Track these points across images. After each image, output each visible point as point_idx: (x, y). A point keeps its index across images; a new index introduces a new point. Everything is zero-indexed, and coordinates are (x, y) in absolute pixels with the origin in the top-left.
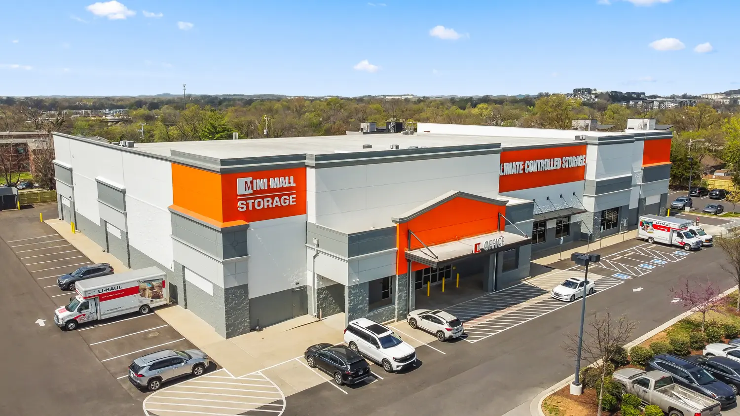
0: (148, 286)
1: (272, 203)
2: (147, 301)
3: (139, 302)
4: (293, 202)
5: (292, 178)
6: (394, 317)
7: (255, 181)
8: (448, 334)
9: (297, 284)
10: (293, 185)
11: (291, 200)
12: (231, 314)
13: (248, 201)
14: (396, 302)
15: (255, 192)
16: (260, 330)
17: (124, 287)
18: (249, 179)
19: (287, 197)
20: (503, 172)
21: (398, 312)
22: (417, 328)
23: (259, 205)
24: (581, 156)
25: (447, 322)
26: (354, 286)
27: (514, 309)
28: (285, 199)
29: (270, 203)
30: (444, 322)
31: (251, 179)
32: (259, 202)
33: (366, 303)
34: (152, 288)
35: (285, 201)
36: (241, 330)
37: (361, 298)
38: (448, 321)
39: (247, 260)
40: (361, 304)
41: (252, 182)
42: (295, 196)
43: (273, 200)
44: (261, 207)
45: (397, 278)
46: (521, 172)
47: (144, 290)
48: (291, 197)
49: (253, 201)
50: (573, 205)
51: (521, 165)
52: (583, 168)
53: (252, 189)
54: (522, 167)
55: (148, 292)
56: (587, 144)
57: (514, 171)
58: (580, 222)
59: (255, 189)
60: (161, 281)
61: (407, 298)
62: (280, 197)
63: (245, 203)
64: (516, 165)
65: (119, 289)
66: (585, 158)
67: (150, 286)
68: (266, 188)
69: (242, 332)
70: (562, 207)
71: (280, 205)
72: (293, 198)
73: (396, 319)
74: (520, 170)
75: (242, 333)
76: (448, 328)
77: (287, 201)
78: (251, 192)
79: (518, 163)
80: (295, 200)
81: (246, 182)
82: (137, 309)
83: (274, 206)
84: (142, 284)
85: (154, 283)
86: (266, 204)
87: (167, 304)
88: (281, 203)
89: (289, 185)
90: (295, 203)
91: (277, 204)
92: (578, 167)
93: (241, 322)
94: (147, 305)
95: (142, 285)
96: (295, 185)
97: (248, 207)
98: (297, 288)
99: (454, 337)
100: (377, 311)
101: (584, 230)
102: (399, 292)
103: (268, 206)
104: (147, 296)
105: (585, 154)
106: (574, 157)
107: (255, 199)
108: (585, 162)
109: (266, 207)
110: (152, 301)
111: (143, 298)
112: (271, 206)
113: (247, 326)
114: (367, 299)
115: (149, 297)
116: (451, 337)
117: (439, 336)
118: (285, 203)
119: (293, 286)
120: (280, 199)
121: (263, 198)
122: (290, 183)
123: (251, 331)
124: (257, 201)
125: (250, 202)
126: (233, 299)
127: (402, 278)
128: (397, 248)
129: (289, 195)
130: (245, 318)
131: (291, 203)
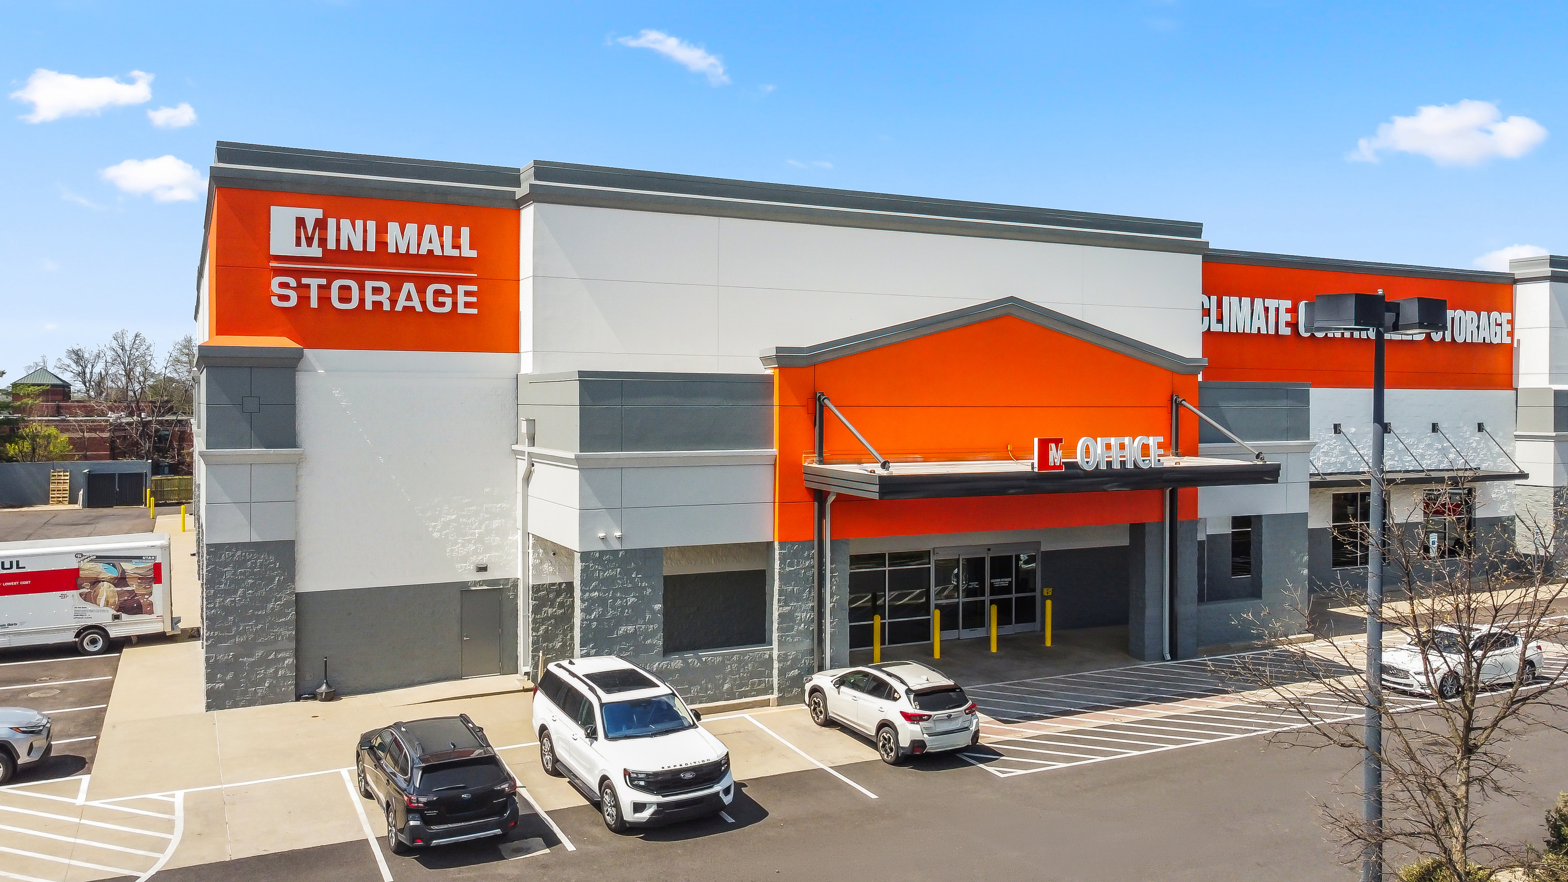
0: (110, 573)
1: (393, 302)
2: (101, 615)
3: (77, 616)
4: (467, 305)
5: (465, 232)
6: (769, 689)
7: (332, 223)
8: (908, 733)
9: (482, 569)
10: (468, 252)
11: (461, 299)
12: (229, 630)
13: (305, 281)
14: (775, 636)
15: (330, 256)
16: (332, 696)
17: (30, 567)
18: (311, 215)
19: (448, 289)
20: (1220, 320)
21: (782, 672)
22: (830, 723)
23: (345, 298)
24: (1495, 314)
25: (909, 691)
26: (602, 553)
27: (1217, 703)
28: (440, 292)
29: (384, 298)
30: (901, 689)
31: (319, 213)
32: (344, 289)
33: (651, 622)
34: (121, 580)
35: (441, 299)
36: (261, 690)
37: (631, 600)
38: (913, 688)
39: (297, 463)
40: (634, 623)
41: (321, 224)
42: (474, 288)
43: (396, 290)
44: (354, 304)
45: (777, 552)
46: (1285, 331)
47: (95, 582)
48: (461, 289)
49: (323, 281)
50: (1482, 461)
51: (1282, 311)
52: (1508, 352)
53: (323, 242)
54: (1285, 317)
55: (106, 590)
56: (1516, 281)
57: (1259, 325)
58: (1512, 519)
59: (331, 245)
60: (150, 564)
61: (814, 627)
62: (422, 283)
63: (293, 282)
64: (1266, 309)
65: (15, 570)
66: (1511, 322)
67: (115, 574)
68: (371, 247)
69: (263, 697)
70: (1441, 462)
71: (419, 309)
72: (467, 294)
73: (776, 695)
74: (1282, 325)
75: (265, 700)
76: (911, 709)
77: (449, 301)
78: (316, 251)
79: (1272, 303)
80: (474, 299)
81: (300, 222)
82: (69, 637)
83: (399, 308)
84: (89, 565)
85: (128, 566)
86: (370, 298)
87: (164, 633)
88: (423, 303)
89: (455, 253)
90: (474, 311)
91: (409, 304)
92: (1486, 346)
93: (264, 662)
94: (100, 629)
95: (88, 569)
96: (474, 254)
97: (304, 299)
98: (476, 583)
99: (934, 745)
100: (699, 659)
101: (1524, 544)
102: (784, 603)
103: (377, 305)
104: (102, 602)
105: (1511, 310)
106: (1472, 314)
107: (332, 276)
108: (1511, 334)
109: (369, 306)
110: (116, 617)
111: (89, 606)
112: (387, 307)
113: (284, 677)
114: (658, 607)
115: (107, 604)
116: (918, 744)
117: (884, 746)
118: (437, 304)
119: (466, 574)
120: (421, 292)
121: (361, 278)
122: (456, 246)
123: (298, 699)
124: (337, 284)
125: (314, 283)
126: (236, 583)
127: (795, 555)
128: (775, 451)
129: (454, 282)
130: (278, 651)
131: (461, 309)
